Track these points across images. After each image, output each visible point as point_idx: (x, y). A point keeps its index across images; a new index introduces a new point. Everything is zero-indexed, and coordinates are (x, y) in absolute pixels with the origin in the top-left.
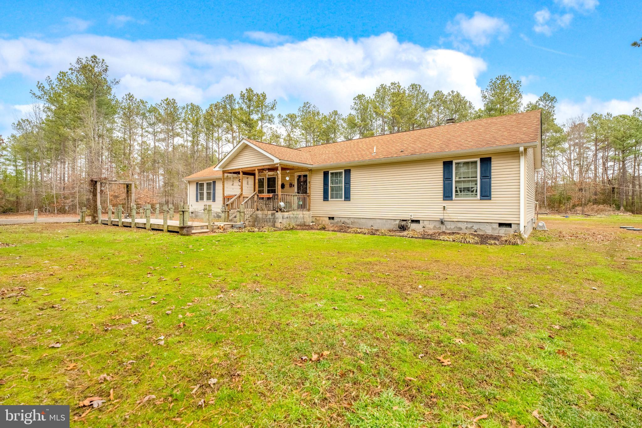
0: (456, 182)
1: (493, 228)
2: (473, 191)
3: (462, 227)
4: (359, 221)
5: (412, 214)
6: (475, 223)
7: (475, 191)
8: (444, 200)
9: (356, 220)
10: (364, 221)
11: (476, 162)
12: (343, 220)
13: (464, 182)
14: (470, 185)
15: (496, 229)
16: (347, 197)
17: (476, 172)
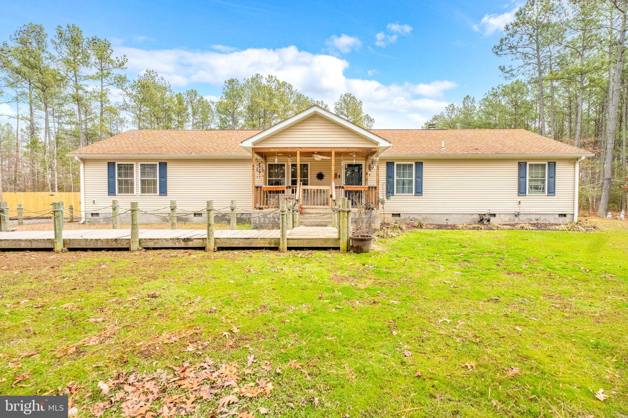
0: (530, 180)
1: (555, 218)
2: (540, 189)
3: (532, 219)
4: (433, 216)
5: (490, 208)
6: (543, 215)
7: (542, 189)
8: (518, 196)
9: (428, 216)
10: (438, 216)
11: (545, 165)
12: (412, 217)
13: (535, 180)
14: (539, 183)
15: (557, 219)
16: (419, 192)
17: (544, 173)
